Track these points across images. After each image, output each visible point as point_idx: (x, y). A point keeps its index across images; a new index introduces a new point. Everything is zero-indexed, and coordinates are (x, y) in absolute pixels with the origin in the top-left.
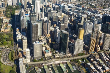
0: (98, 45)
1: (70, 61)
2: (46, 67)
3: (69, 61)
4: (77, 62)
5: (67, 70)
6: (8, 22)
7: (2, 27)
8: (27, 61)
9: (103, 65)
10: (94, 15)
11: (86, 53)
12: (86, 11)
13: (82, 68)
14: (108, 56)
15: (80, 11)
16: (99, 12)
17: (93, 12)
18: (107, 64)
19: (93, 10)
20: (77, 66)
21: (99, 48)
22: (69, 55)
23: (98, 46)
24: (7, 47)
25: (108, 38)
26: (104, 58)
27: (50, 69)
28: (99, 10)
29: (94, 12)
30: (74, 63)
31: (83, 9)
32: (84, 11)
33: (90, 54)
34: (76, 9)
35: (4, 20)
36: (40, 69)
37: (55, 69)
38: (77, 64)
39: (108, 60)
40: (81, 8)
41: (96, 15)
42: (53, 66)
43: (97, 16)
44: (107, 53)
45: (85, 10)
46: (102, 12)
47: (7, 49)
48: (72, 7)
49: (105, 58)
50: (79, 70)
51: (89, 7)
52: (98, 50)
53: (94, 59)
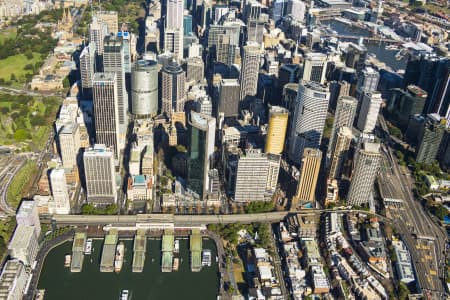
0: (336, 178)
1: (207, 226)
2: (111, 240)
3: (204, 228)
4: (229, 235)
5: (177, 260)
6: (68, 53)
7: (41, 72)
8: (57, 208)
9: (311, 267)
10: (400, 46)
11: (282, 204)
12: (379, 23)
13: (235, 261)
14: (354, 232)
15: (356, 24)
16: (425, 32)
17: (400, 32)
18: (333, 264)
19: (404, 25)
20: (221, 252)
21: (332, 191)
22: (215, 202)
23: (334, 184)
24: (24, 150)
25: (368, 163)
26: (331, 237)
27: (121, 248)
28: (431, 26)
29: (408, 30)
30: (216, 237)
31: (368, 17)
32: (370, 24)
33: (292, 210)
34: (344, 14)
35: (62, 45)
36: (89, 244)
37: (140, 251)
38: (225, 242)
39: (346, 245)
40: (362, 12)
41: (409, 45)
42: (138, 237)
43: (410, 49)
44: (357, 215)
45: (374, 22)
46: (436, 34)
47: (22, 154)
48: (328, 6)
49: (335, 236)
50: (221, 270)
51: (394, 10)
52: (327, 201)
53: (294, 234)
